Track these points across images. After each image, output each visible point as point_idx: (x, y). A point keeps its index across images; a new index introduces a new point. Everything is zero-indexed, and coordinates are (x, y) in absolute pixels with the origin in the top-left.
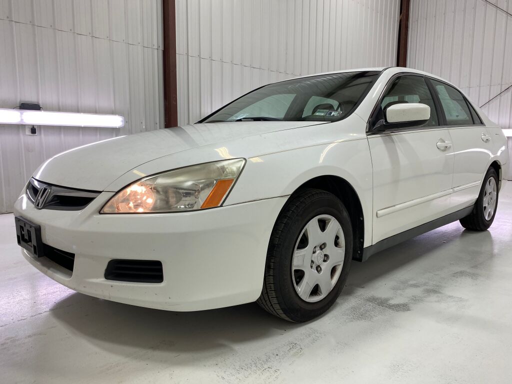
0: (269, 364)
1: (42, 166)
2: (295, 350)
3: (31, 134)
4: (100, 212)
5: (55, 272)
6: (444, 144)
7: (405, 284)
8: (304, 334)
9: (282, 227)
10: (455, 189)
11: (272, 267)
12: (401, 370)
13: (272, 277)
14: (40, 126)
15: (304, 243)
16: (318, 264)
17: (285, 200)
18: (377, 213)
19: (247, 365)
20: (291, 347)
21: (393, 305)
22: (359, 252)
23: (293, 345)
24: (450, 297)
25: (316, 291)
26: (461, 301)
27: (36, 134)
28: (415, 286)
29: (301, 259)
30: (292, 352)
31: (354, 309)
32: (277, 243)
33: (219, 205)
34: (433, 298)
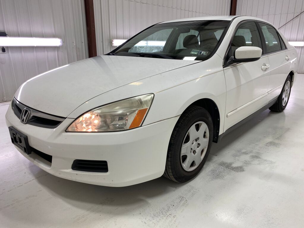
0: (170, 212)
1: (20, 89)
2: (183, 202)
3: (2, 52)
4: (66, 131)
5: (39, 163)
6: (265, 67)
7: (240, 153)
8: (187, 190)
9: (176, 133)
10: (269, 92)
11: (170, 157)
12: (242, 213)
13: (170, 162)
14: (7, 47)
15: (188, 139)
16: (194, 150)
17: (178, 118)
18: (227, 115)
19: (157, 213)
20: (181, 199)
21: (235, 168)
22: (216, 138)
23: (182, 198)
24: (265, 160)
25: (193, 164)
26: (272, 163)
27: (6, 52)
28: (245, 153)
29: (185, 149)
30: (182, 203)
31: (213, 171)
32: (172, 143)
33: (140, 126)
34: (256, 162)
